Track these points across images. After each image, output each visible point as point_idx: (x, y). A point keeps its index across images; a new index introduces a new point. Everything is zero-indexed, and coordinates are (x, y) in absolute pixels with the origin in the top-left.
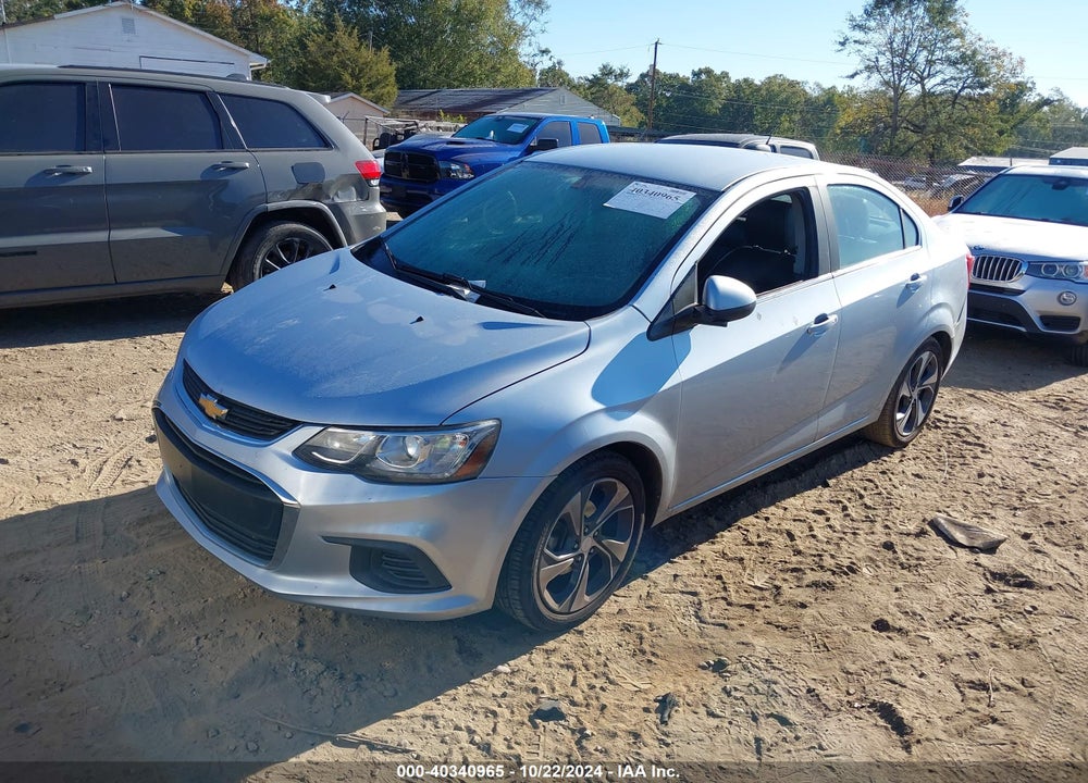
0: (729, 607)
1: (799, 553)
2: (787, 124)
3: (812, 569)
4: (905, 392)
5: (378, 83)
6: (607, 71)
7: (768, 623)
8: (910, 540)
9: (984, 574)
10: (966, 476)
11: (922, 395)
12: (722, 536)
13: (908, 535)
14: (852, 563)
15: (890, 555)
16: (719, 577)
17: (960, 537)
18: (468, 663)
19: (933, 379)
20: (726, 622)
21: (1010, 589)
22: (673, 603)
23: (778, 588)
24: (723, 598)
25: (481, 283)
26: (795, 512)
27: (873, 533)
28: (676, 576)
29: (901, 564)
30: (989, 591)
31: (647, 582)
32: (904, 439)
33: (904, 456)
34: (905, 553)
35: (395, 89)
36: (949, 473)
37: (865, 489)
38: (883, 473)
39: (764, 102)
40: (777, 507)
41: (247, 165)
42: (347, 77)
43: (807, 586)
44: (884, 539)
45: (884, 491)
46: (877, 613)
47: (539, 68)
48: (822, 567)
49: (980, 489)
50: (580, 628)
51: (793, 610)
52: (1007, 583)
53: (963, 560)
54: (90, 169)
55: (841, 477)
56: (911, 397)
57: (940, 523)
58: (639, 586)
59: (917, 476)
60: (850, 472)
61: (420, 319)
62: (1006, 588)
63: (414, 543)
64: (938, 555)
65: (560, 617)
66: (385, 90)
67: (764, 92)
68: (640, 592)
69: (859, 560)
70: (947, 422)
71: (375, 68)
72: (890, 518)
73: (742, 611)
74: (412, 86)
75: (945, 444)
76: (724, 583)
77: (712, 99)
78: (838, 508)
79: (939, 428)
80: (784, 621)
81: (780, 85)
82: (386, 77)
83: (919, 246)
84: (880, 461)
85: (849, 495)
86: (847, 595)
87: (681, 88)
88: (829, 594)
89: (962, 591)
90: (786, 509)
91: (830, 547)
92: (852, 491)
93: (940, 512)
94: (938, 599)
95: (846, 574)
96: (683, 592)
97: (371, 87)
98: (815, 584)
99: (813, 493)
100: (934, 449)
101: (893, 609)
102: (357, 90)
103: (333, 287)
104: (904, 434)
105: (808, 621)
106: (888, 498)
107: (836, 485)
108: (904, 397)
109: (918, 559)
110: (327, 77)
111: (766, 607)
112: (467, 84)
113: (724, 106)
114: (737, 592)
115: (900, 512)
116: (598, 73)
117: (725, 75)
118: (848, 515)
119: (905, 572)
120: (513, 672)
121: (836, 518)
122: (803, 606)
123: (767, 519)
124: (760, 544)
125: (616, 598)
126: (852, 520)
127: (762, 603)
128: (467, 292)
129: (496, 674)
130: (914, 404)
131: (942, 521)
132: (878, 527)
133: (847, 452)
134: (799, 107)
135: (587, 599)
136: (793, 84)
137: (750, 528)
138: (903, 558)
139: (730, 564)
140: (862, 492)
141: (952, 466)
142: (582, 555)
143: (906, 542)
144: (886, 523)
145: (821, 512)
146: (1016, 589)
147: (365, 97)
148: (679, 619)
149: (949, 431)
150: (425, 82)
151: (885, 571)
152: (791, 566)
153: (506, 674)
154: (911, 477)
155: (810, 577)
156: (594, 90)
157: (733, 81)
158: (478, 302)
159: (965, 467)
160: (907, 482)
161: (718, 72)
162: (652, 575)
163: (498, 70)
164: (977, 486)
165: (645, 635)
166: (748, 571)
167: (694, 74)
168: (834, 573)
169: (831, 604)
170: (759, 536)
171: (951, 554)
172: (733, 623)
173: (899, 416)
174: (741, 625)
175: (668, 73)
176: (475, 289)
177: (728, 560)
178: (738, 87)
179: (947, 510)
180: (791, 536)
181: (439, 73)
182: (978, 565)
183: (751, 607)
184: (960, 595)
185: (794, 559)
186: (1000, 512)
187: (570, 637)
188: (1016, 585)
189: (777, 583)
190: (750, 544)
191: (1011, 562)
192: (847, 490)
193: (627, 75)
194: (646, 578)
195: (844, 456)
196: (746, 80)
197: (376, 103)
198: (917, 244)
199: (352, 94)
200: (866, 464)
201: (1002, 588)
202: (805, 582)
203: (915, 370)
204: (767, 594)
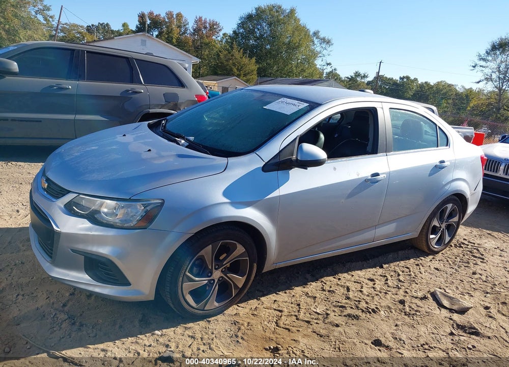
0: (296, 321)
1: (348, 298)
2: (445, 105)
3: (352, 308)
4: (436, 223)
5: (249, 73)
6: (357, 74)
7: (314, 332)
8: (417, 301)
9: (453, 325)
10: (465, 273)
11: (449, 227)
12: (311, 284)
13: (416, 298)
14: (377, 308)
15: (401, 306)
16: (299, 305)
17: (446, 303)
18: (142, 327)
19: (456, 219)
20: (290, 328)
21: (465, 335)
22: (267, 314)
23: (328, 314)
24: (296, 316)
25: (192, 138)
26: (357, 278)
27: (396, 294)
28: (275, 301)
29: (405, 313)
30: (452, 334)
31: (259, 302)
32: (436, 250)
33: (434, 258)
34: (410, 307)
35: (256, 77)
36: (456, 270)
37: (403, 272)
38: (417, 265)
39: (434, 93)
40: (349, 274)
41: (142, 91)
42: (235, 70)
43: (345, 316)
44: (401, 298)
45: (413, 274)
46: (378, 335)
47: (325, 71)
48: (357, 307)
49: (470, 280)
50: (210, 319)
51: (331, 327)
52: (465, 332)
53: (444, 316)
54: (70, 87)
55: (392, 264)
56: (440, 227)
57: (437, 294)
58: (253, 303)
59: (437, 269)
60: (398, 262)
61: (150, 150)
62: (463, 334)
63: (111, 258)
64: (428, 310)
65: (196, 311)
66: (251, 77)
67: (434, 89)
68: (252, 306)
69: (382, 307)
70: (468, 245)
71: (248, 67)
72: (410, 288)
73: (303, 323)
74: (264, 76)
75: (461, 256)
76: (300, 308)
77: (408, 90)
78: (383, 279)
79: (462, 247)
80: (323, 332)
81: (443, 86)
82: (253, 71)
83: (448, 147)
84: (418, 259)
85: (392, 273)
86: (365, 324)
87: (393, 84)
88: (355, 322)
89: (435, 331)
90: (353, 276)
91: (368, 298)
92: (395, 272)
93: (440, 288)
94: (418, 334)
95: (370, 313)
96: (275, 310)
97: (245, 75)
98: (349, 315)
99: (373, 270)
100: (454, 257)
101: (389, 335)
102: (238, 76)
103: (125, 135)
104: (436, 247)
105: (336, 334)
106: (413, 278)
107: (387, 268)
108: (435, 227)
109: (416, 311)
110: (226, 70)
111: (317, 323)
112: (289, 76)
113: (414, 94)
114: (305, 313)
115: (417, 286)
116: (353, 75)
117: (416, 80)
118: (387, 283)
119: (406, 317)
120: (162, 335)
121: (379, 285)
122: (337, 326)
123: (339, 279)
124: (329, 291)
125: (238, 307)
126: (388, 286)
127: (316, 321)
128: (183, 141)
129: (153, 334)
130: (443, 232)
131: (438, 293)
132: (401, 292)
133: (400, 252)
134: (452, 97)
135: (216, 304)
136: (450, 86)
137: (328, 283)
138: (407, 309)
139: (309, 299)
140: (401, 273)
141: (459, 267)
142: (214, 280)
143: (413, 301)
144: (407, 290)
145: (372, 280)
146: (469, 335)
147: (242, 79)
148: (266, 323)
149: (467, 249)
150: (270, 74)
151: (395, 314)
152: (340, 304)
153: (158, 335)
154: (433, 269)
155: (349, 311)
156: (350, 82)
157: (419, 83)
158: (187, 147)
159: (466, 268)
160: (429, 271)
161: (412, 78)
162: (263, 299)
163: (304, 71)
164: (469, 279)
165: (242, 327)
166: (316, 304)
167: (401, 78)
168: (363, 311)
169: (354, 327)
170: (331, 287)
171: (437, 311)
172: (294, 329)
173: (432, 236)
174: (298, 331)
175: (388, 77)
176: (187, 140)
177: (308, 297)
178: (422, 86)
179: (445, 288)
180: (348, 289)
181: (277, 71)
182: (451, 319)
183: (308, 322)
184: (433, 333)
185: (344, 301)
186: (477, 294)
187: (202, 323)
188: (470, 333)
189: (329, 312)
190: (324, 290)
191: (471, 320)
192: (392, 271)
193: (367, 77)
194: (258, 300)
195: (398, 254)
196: (426, 83)
197: (246, 82)
198: (447, 145)
199: (235, 77)
200: (409, 259)
201: (461, 334)
202: (345, 314)
203: (443, 212)
204: (320, 317)
